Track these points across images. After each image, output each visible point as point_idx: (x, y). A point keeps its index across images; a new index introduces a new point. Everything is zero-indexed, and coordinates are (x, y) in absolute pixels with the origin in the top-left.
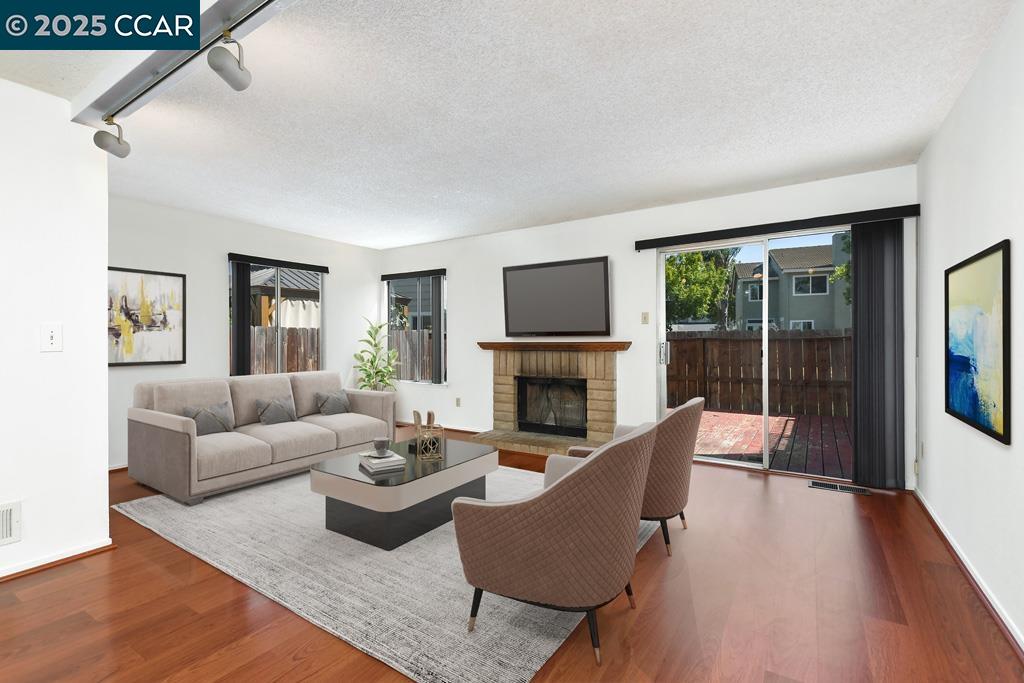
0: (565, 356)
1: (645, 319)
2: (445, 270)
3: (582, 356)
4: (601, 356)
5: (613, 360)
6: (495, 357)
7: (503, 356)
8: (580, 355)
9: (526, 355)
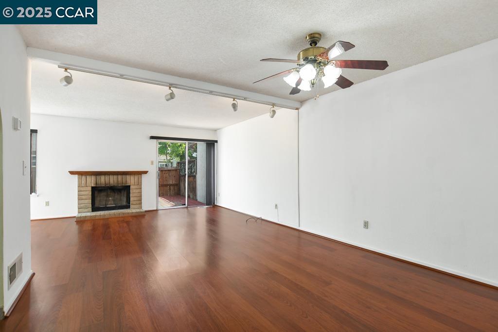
0: (120, 177)
1: (152, 163)
2: (37, 130)
3: (128, 177)
4: (136, 177)
5: (141, 178)
6: (79, 178)
7: (84, 177)
8: (127, 176)
9: (98, 177)
